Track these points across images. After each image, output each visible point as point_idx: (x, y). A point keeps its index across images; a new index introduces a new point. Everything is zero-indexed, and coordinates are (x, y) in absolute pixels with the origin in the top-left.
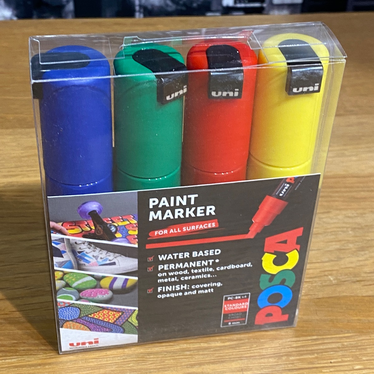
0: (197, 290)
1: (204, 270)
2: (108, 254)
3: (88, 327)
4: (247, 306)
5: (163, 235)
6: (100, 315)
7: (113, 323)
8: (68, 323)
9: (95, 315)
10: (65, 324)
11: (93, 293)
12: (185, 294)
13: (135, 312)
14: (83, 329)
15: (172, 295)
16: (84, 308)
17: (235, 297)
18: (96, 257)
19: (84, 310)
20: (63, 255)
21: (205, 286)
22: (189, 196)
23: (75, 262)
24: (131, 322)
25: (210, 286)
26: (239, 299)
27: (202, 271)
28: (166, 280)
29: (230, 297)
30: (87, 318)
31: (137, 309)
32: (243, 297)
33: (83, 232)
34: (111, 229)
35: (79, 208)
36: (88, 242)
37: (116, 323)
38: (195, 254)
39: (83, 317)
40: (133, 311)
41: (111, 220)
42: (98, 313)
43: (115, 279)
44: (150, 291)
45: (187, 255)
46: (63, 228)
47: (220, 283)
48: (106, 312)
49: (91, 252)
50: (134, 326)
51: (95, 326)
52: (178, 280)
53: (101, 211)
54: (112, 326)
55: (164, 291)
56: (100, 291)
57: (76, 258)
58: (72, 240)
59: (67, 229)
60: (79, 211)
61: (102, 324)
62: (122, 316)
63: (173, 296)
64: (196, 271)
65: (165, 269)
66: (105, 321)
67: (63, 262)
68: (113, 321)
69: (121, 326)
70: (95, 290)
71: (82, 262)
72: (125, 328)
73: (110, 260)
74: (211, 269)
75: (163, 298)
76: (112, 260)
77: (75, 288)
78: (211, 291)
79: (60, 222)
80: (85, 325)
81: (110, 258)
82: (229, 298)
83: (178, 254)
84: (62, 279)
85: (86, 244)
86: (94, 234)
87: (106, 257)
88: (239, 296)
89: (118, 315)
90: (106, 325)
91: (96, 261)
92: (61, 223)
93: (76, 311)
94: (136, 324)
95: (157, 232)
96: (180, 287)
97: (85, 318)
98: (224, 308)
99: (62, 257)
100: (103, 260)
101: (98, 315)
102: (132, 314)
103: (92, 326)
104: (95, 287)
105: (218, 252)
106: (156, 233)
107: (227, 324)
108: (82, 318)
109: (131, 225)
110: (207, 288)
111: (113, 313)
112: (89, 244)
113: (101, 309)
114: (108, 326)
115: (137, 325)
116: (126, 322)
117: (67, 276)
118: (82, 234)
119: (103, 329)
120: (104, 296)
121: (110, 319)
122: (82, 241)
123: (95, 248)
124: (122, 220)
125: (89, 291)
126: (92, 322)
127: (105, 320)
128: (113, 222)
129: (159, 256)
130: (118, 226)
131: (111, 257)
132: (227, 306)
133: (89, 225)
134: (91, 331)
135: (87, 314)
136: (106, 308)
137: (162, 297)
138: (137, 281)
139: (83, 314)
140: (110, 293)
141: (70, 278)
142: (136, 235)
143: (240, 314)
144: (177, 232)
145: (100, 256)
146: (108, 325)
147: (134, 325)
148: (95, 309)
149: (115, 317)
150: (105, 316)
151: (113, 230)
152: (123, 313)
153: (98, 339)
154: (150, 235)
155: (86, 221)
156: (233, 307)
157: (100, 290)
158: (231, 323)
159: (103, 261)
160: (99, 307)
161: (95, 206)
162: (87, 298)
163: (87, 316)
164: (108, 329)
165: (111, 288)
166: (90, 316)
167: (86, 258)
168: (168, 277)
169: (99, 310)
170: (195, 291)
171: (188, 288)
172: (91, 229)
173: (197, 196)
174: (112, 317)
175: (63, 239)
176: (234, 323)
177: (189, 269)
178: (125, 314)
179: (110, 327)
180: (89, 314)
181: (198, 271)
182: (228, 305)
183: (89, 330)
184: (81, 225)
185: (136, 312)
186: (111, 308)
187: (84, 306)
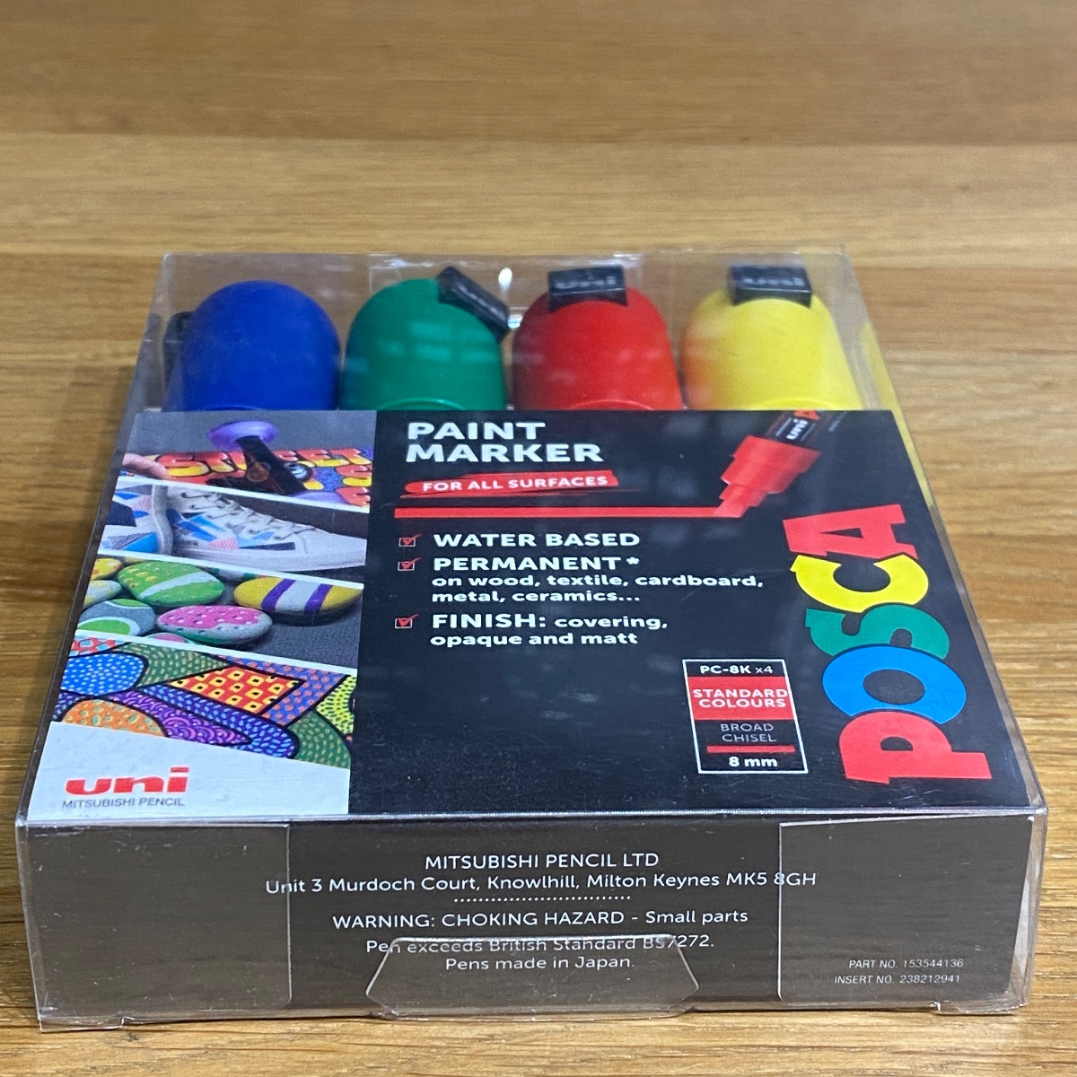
0: (578, 633)
1: (593, 581)
2: (273, 524)
3: (157, 720)
4: (786, 700)
5: (449, 491)
6: (213, 682)
7: (258, 716)
8: (86, 704)
9: (198, 682)
10: (75, 709)
11: (204, 616)
12: (531, 642)
13: (346, 682)
14: (135, 728)
15: (487, 641)
16: (160, 658)
17: (728, 665)
18: (236, 529)
19: (160, 664)
20: (137, 520)
21: (604, 623)
22: (519, 425)
23: (166, 537)
24: (328, 718)
25: (621, 624)
26: (746, 674)
27: (583, 581)
28: (460, 598)
29: (710, 665)
30: (161, 691)
31: (354, 672)
32: (759, 670)
33: (212, 474)
34: (294, 472)
35: (213, 430)
36: (219, 494)
37: (266, 716)
38: (553, 540)
39: (147, 687)
40: (336, 680)
41: (297, 456)
42: (206, 676)
43: (286, 584)
44: (405, 624)
45: (527, 539)
46: (157, 465)
47: (658, 622)
48: (236, 675)
49: (224, 515)
50: (337, 731)
51: (186, 718)
52: (502, 600)
53: (271, 437)
54: (253, 724)
55: (453, 625)
56: (230, 612)
57: (173, 528)
58: (177, 488)
59: (167, 468)
60: (211, 435)
61: (216, 713)
62: (296, 693)
63: (489, 645)
64: (563, 581)
65: (457, 567)
66: (229, 706)
67: (129, 537)
68: (259, 706)
69: (285, 729)
70: (211, 609)
71: (190, 537)
72: (301, 736)
73: (277, 538)
74: (616, 581)
75: (450, 645)
76: (284, 538)
77: (145, 601)
78: (627, 639)
79: (154, 454)
80: (148, 715)
81: (281, 533)
82: (703, 669)
83: (497, 536)
84: (112, 577)
85: (214, 498)
86: (245, 478)
87: (269, 531)
88: (744, 665)
89: (282, 687)
90: (228, 719)
91: (234, 536)
92: (154, 457)
93: (129, 668)
94: (346, 725)
95: (431, 484)
96: (512, 619)
97: (157, 692)
98: (696, 701)
99: (133, 524)
100: (256, 535)
101: (206, 682)
102: (332, 690)
103: (174, 719)
104: (214, 602)
105: (630, 539)
106: (426, 486)
107: (722, 762)
108: (145, 691)
109: (352, 466)
110: (613, 631)
111: (261, 680)
112: (221, 499)
113: (220, 664)
114: (237, 724)
115: (347, 727)
116: (309, 715)
117: (129, 570)
118: (206, 479)
119: (216, 733)
120: (241, 627)
121: (248, 700)
122: (202, 492)
123: (238, 508)
124: (328, 457)
125: (192, 610)
126: (180, 705)
127: (229, 701)
128: (301, 458)
129: (437, 537)
130: (316, 467)
131: (284, 530)
132: (704, 694)
133: (231, 461)
134: (168, 736)
135: (166, 677)
136: (241, 663)
137: (446, 643)
138: (360, 592)
139: (154, 677)
140: (264, 621)
141: (138, 575)
142: (368, 488)
143: (768, 727)
144: (489, 488)
145: (251, 526)
146: (238, 718)
147: (340, 729)
148: (199, 665)
149: (267, 694)
150: (232, 688)
151: (299, 473)
152: (302, 682)
153: (185, 770)
154: (408, 488)
155: (226, 453)
156: (728, 701)
157: (231, 608)
158: (742, 762)
159: (255, 538)
160: (216, 657)
161: (257, 428)
162: (181, 629)
163: (163, 683)
164: (233, 735)
165: (268, 607)
166: (175, 684)
167: (204, 528)
168: (466, 588)
169: (214, 667)
170: (570, 637)
171: (542, 625)
172: (236, 469)
173: (542, 425)
174: (256, 694)
175: (149, 487)
176: (752, 762)
177: (539, 575)
178: (306, 685)
179: (244, 728)
180: (172, 678)
181: (571, 581)
182: (708, 692)
183: (159, 730)
184: (208, 461)
185: (350, 684)
186: (259, 663)
187: (163, 652)
